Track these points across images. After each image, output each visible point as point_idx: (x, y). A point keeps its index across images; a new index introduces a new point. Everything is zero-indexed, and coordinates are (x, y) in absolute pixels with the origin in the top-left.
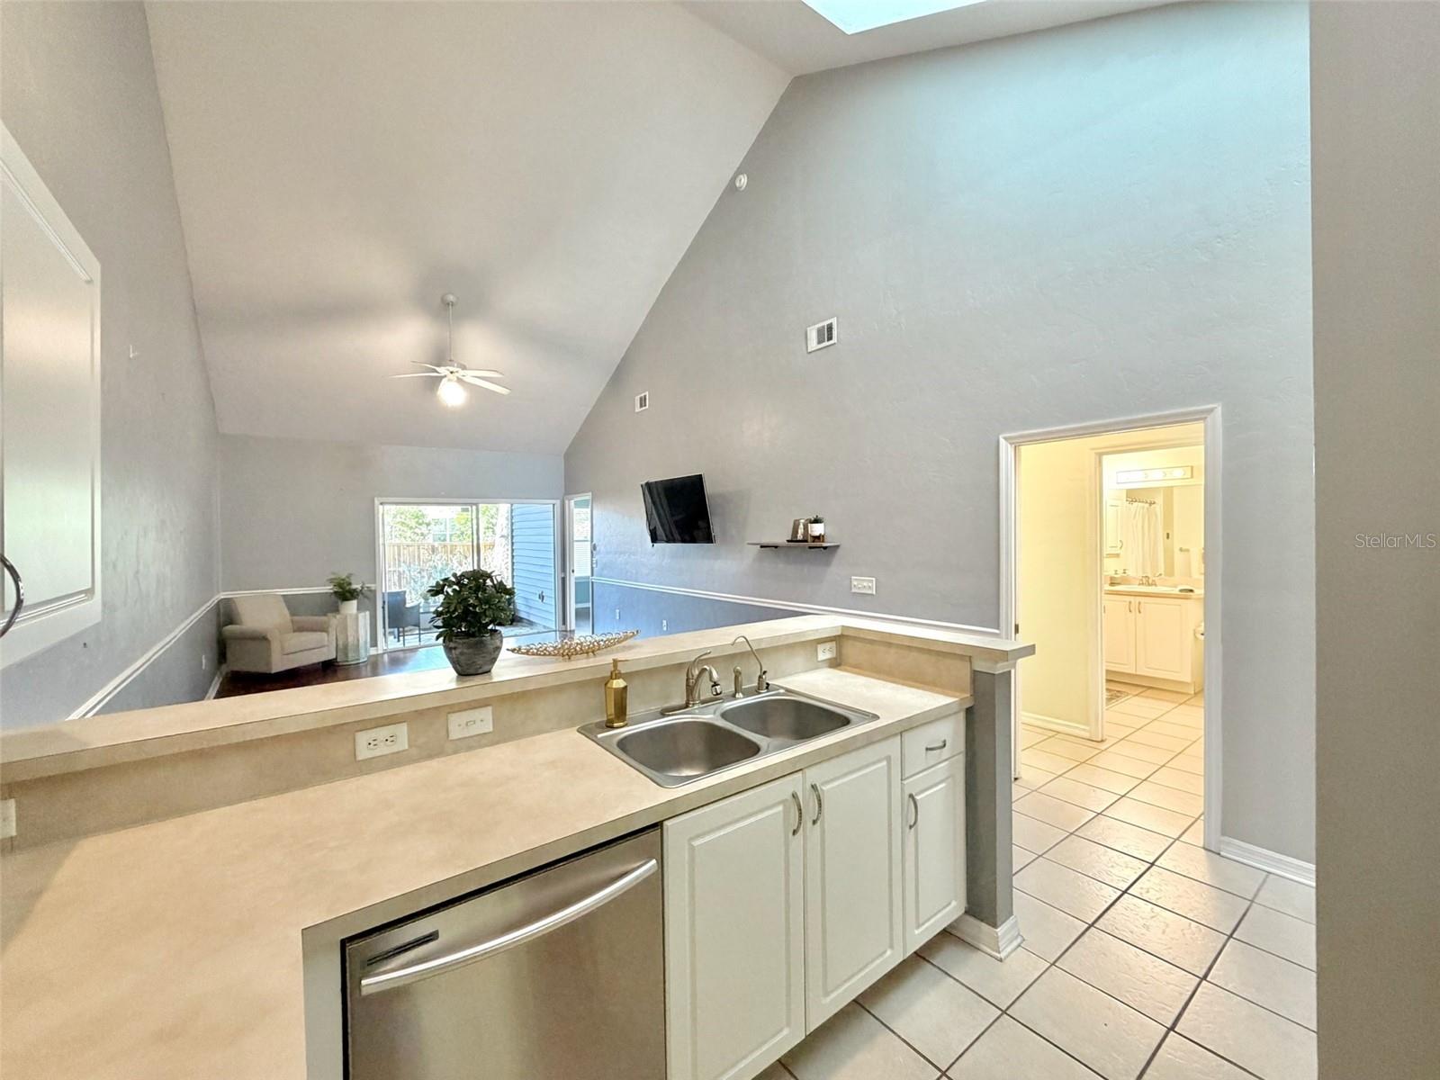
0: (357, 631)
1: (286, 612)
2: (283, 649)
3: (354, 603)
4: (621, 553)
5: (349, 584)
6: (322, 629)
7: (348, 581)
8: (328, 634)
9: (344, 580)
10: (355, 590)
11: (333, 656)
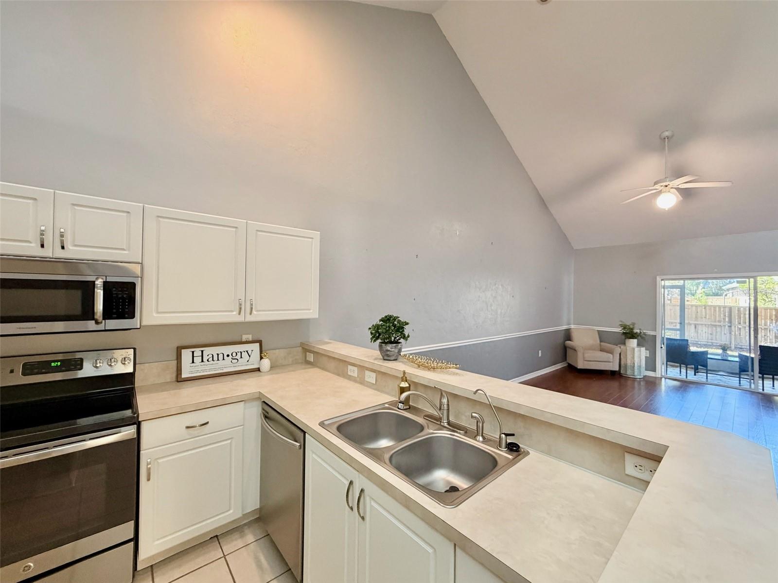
1: (598, 340)
2: (584, 358)
3: (635, 341)
5: (632, 329)
6: (611, 352)
7: (631, 327)
8: (613, 355)
9: (628, 326)
10: (636, 333)
11: (617, 369)
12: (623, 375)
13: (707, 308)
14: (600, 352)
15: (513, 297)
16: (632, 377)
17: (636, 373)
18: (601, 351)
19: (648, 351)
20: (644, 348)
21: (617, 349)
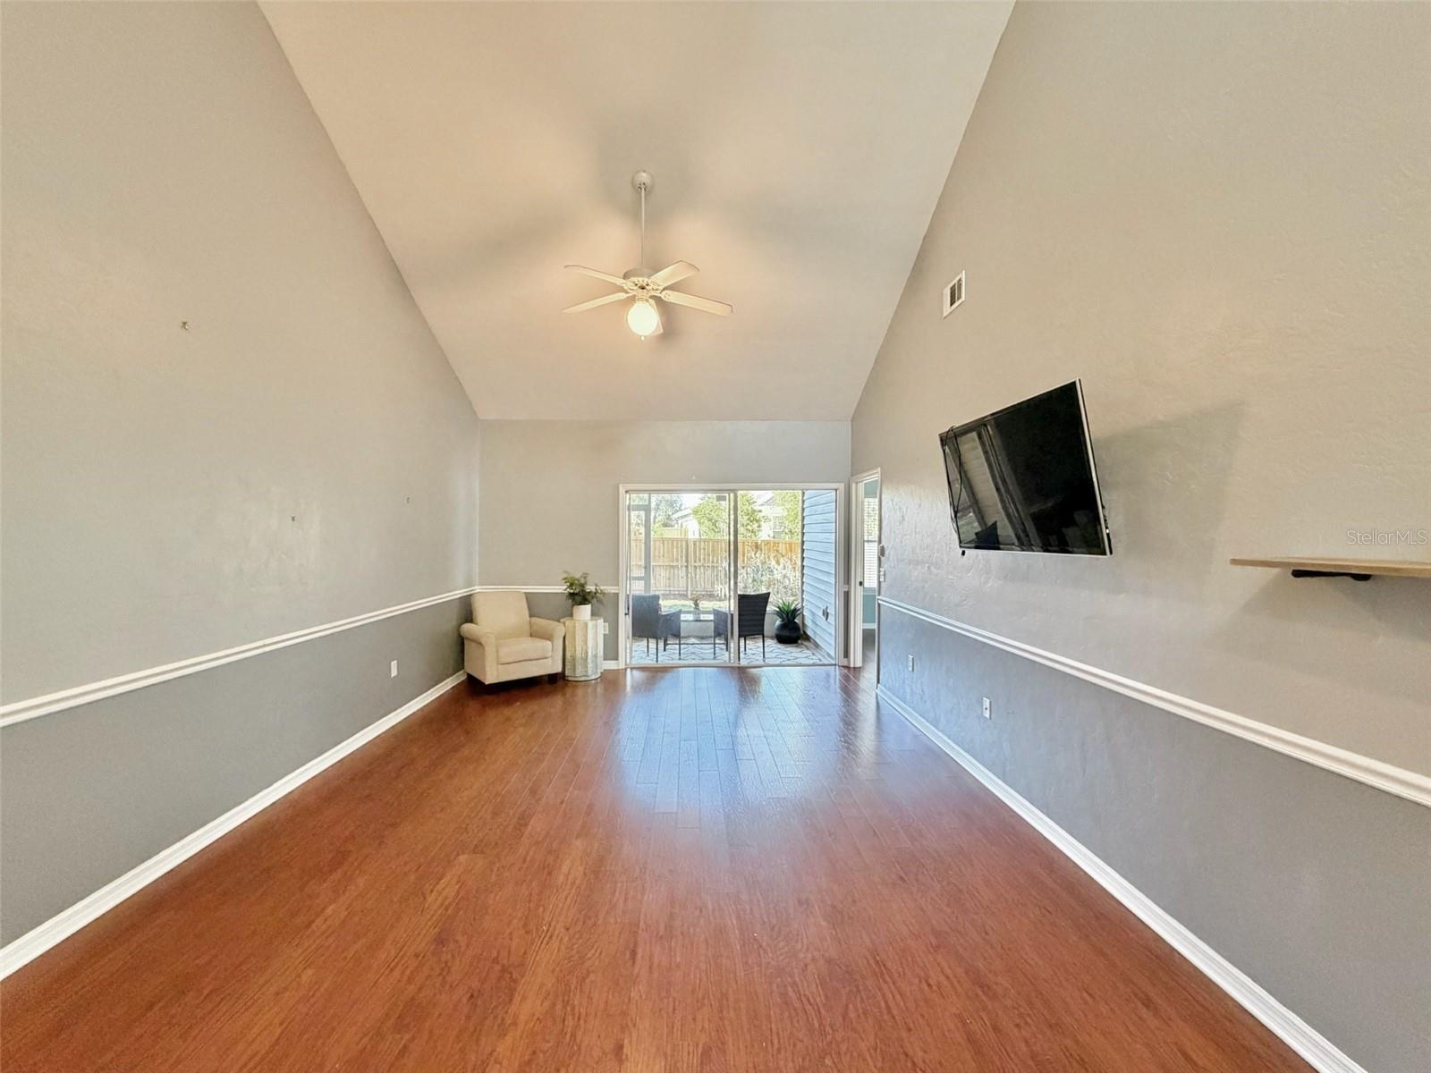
0: (586, 642)
1: (526, 613)
2: (498, 657)
3: (588, 608)
4: (918, 563)
5: (582, 586)
6: (548, 637)
7: (582, 581)
8: (552, 643)
9: (578, 580)
10: (589, 593)
11: (559, 669)
12: (569, 679)
13: (666, 542)
14: (530, 638)
15: (293, 519)
16: (583, 679)
17: (590, 672)
18: (531, 636)
19: (607, 624)
20: (602, 620)
21: (559, 630)
